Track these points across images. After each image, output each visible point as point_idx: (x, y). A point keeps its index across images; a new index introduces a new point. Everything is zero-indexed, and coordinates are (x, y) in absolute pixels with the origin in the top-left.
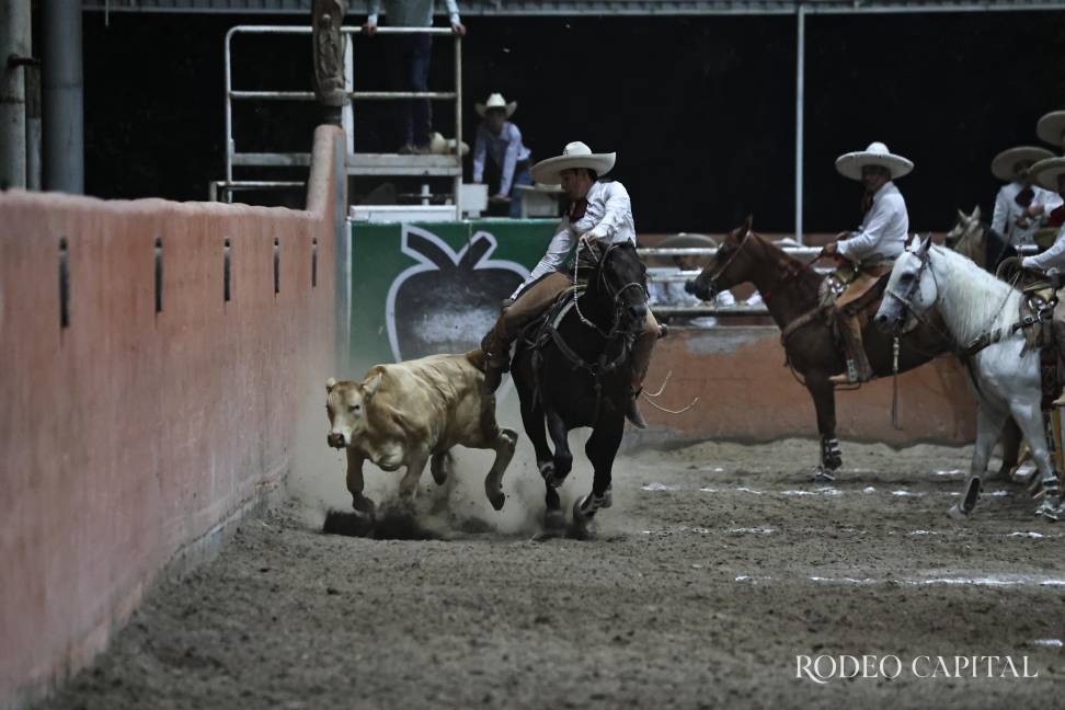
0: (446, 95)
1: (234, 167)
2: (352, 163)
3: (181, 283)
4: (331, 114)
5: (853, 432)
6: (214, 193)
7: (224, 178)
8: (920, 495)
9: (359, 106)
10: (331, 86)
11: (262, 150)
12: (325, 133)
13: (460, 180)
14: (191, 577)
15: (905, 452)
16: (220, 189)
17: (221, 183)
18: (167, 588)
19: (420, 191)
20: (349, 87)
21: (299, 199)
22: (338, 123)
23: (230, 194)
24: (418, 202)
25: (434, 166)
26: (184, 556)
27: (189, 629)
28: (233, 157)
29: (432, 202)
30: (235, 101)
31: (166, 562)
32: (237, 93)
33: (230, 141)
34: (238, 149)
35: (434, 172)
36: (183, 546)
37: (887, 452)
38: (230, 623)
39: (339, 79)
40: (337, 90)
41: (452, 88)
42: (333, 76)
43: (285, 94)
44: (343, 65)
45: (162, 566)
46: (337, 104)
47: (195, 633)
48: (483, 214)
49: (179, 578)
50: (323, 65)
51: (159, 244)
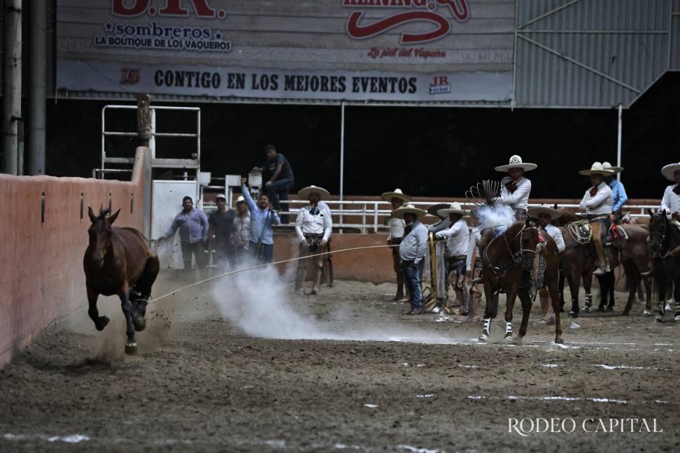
0: (194, 135)
1: (105, 164)
2: (153, 162)
3: (56, 211)
4: (143, 141)
5: (358, 278)
6: (94, 174)
7: (100, 168)
8: (381, 303)
9: (157, 138)
10: (144, 131)
11: (117, 156)
12: (141, 150)
13: (199, 170)
14: (58, 333)
15: (379, 286)
16: (97, 172)
17: (98, 170)
18: (46, 337)
19: (183, 174)
20: (153, 131)
21: (127, 177)
22: (148, 146)
23: (103, 175)
24: (183, 179)
25: (187, 164)
26: (56, 324)
27: (51, 354)
28: (104, 158)
29: (188, 179)
30: (106, 136)
31: (46, 326)
32: (107, 133)
33: (104, 152)
34: (108, 155)
35: (188, 167)
36: (55, 320)
37: (372, 286)
38: (69, 352)
39: (148, 127)
40: (147, 132)
41: (196, 132)
42: (145, 126)
43: (127, 133)
44: (151, 122)
45: (43, 328)
46: (146, 138)
47: (52, 356)
48: (210, 184)
49: (52, 333)
50: (142, 122)
51: (43, 194)
